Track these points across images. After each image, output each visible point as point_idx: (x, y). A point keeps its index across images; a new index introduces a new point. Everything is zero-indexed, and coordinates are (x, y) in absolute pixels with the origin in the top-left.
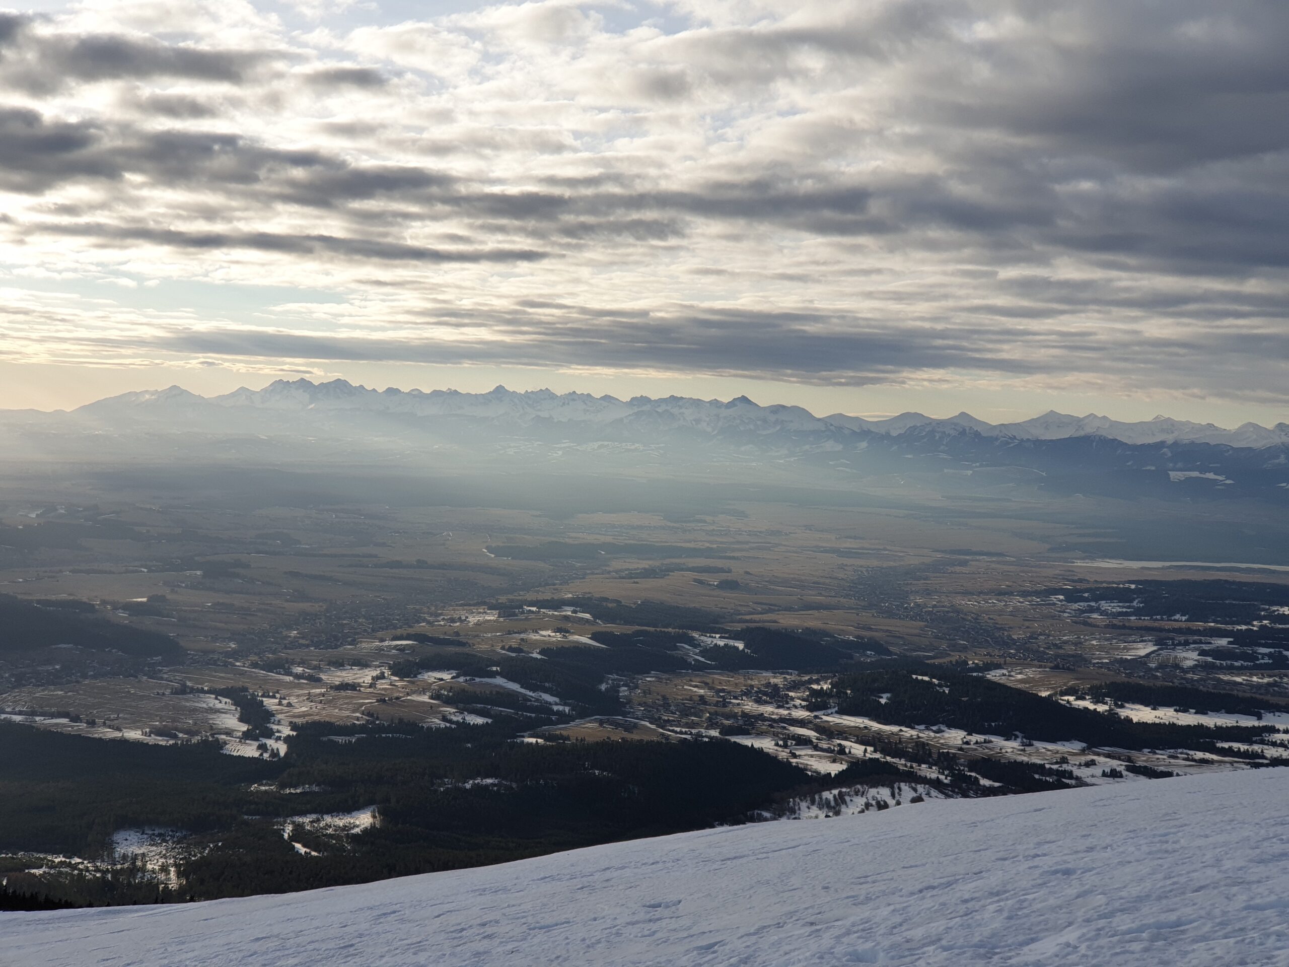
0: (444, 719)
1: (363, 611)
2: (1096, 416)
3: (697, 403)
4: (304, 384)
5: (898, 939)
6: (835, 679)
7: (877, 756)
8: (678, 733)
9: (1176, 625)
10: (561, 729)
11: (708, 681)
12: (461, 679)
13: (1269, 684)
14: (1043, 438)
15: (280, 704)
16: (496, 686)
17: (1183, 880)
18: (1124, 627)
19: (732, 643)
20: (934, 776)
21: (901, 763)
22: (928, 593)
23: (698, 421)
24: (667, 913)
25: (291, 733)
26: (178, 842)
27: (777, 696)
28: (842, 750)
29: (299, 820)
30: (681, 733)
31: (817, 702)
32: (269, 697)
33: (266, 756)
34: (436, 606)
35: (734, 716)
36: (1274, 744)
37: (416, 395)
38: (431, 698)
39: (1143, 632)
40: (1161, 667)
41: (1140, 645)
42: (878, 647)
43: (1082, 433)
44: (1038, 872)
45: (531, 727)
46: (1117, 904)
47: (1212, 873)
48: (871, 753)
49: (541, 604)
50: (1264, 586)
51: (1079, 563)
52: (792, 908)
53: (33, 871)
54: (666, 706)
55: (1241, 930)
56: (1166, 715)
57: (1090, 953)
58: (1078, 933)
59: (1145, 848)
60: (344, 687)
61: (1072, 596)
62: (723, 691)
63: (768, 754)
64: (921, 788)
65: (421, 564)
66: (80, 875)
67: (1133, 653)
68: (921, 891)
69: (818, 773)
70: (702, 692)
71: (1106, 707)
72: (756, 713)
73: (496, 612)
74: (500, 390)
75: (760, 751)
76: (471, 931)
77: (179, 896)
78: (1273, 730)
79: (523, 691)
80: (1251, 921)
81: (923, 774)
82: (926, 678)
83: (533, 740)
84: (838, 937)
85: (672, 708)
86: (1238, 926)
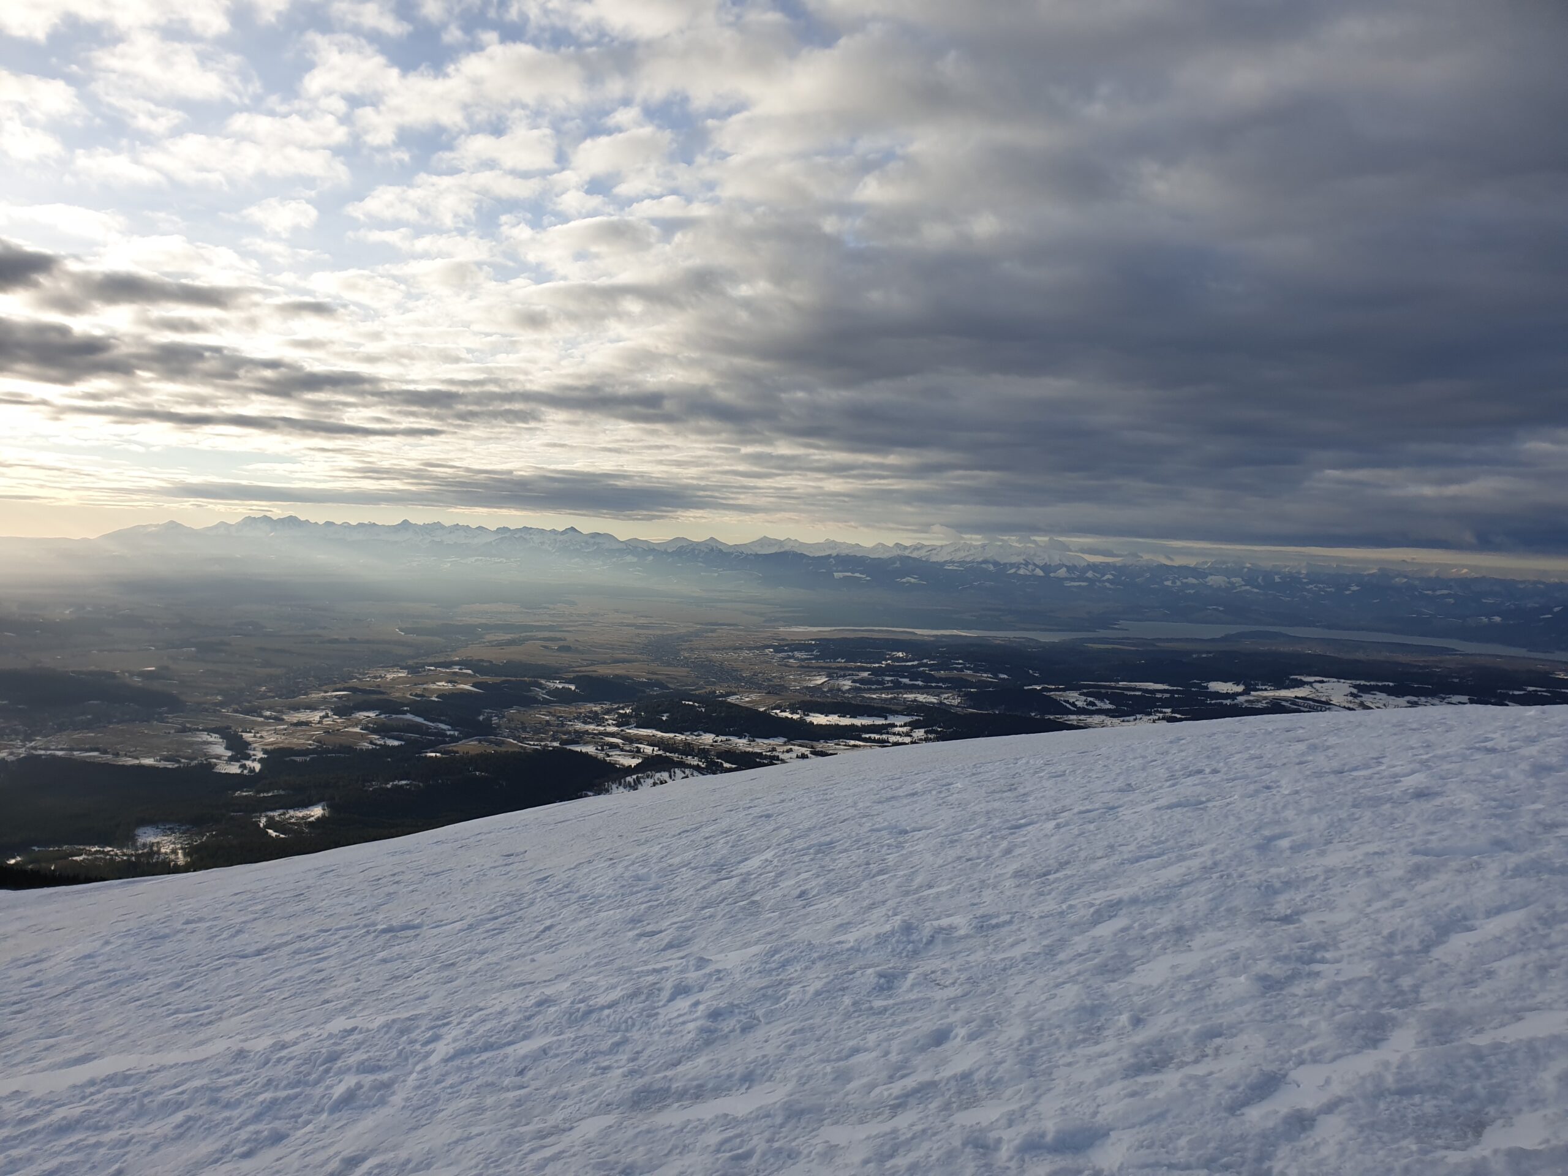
0: (371, 743)
1: (312, 673)
2: (790, 540)
3: (542, 531)
4: (266, 519)
5: (664, 865)
6: (634, 706)
7: (661, 752)
8: (532, 745)
9: (839, 665)
10: (452, 747)
11: (552, 711)
12: (383, 716)
13: (891, 698)
14: (759, 553)
15: (255, 736)
16: (407, 720)
17: (834, 816)
18: (808, 667)
19: (567, 686)
20: (695, 763)
21: (675, 756)
22: (692, 650)
23: (542, 543)
24: (517, 859)
25: (264, 756)
26: (183, 833)
27: (597, 719)
28: (638, 750)
29: (271, 814)
30: (534, 745)
31: (623, 721)
32: (247, 732)
33: (246, 772)
34: (364, 669)
35: (569, 733)
36: (894, 734)
37: (346, 526)
38: (362, 729)
39: (820, 670)
40: (830, 690)
41: (818, 678)
42: (661, 685)
43: (782, 550)
44: (750, 817)
45: (432, 747)
46: (796, 834)
47: (851, 810)
48: (657, 751)
49: (437, 665)
50: (887, 640)
51: (782, 629)
52: (597, 851)
53: (75, 858)
54: (524, 729)
55: (867, 844)
56: (833, 719)
57: (780, 864)
58: (773, 853)
59: (814, 799)
60: (300, 724)
61: (778, 649)
62: (561, 717)
63: (591, 756)
64: (687, 771)
65: (353, 640)
66: (111, 859)
67: (813, 682)
68: (679, 834)
69: (624, 766)
70: (547, 718)
71: (798, 716)
72: (583, 730)
73: (406, 671)
74: (405, 522)
75: (586, 755)
76: (385, 880)
77: (186, 869)
78: (894, 726)
79: (426, 722)
80: (873, 838)
81: (689, 762)
82: (691, 703)
83: (433, 755)
84: (627, 867)
85: (528, 730)
86: (865, 842)
